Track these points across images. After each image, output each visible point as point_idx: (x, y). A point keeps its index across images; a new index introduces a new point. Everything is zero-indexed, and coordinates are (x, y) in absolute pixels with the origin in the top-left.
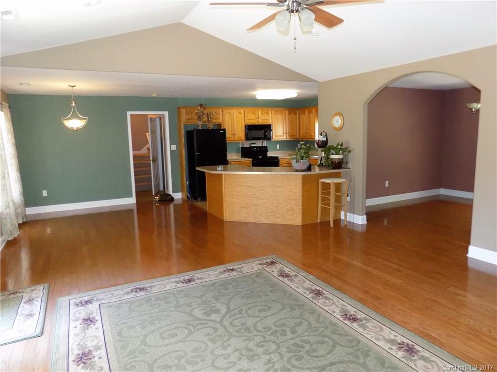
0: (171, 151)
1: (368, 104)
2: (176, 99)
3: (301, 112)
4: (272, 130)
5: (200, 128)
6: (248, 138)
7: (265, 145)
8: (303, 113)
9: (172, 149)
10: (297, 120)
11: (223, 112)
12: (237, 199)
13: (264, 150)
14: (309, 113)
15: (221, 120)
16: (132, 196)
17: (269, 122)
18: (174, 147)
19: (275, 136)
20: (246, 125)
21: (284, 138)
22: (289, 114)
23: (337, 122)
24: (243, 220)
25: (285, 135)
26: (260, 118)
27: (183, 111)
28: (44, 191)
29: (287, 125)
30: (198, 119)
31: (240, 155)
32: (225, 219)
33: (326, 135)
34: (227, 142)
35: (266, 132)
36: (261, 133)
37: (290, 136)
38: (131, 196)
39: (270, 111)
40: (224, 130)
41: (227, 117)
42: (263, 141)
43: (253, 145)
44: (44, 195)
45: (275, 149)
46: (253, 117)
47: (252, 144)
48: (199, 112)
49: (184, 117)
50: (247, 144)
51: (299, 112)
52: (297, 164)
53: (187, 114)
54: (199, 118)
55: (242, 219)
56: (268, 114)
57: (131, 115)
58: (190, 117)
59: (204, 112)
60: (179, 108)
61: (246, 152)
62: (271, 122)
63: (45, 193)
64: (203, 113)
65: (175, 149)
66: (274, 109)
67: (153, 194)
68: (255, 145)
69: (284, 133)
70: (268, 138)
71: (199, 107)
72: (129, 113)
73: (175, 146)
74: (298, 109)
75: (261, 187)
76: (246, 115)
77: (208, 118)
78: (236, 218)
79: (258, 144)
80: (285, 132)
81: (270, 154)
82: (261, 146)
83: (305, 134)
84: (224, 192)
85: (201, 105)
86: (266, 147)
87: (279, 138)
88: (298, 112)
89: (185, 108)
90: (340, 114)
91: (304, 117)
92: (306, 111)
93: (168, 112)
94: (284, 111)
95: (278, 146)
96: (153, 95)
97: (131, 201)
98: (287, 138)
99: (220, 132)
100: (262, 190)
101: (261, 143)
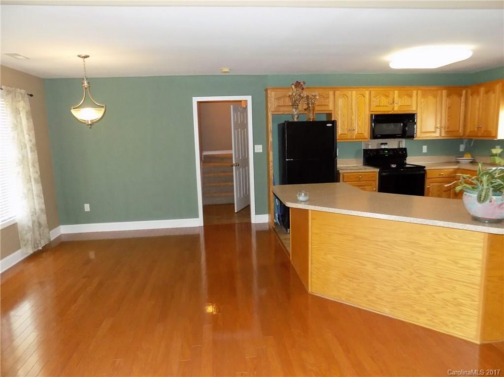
0: (256, 155)
2: (265, 77)
3: (469, 92)
4: (415, 123)
5: (296, 120)
6: (374, 136)
7: (403, 145)
8: (476, 92)
9: (256, 152)
10: (463, 108)
11: (334, 95)
12: (334, 257)
13: (401, 154)
14: (487, 92)
15: (331, 107)
16: (197, 216)
17: (411, 109)
18: (259, 149)
19: (422, 132)
20: (372, 115)
21: (436, 135)
22: (449, 95)
24: (343, 300)
25: (438, 130)
26: (397, 104)
27: (272, 94)
28: (86, 205)
29: (443, 115)
30: (293, 105)
31: (362, 160)
32: (310, 290)
34: (337, 141)
35: (405, 126)
36: (397, 128)
37: (447, 132)
39: (415, 92)
40: (334, 123)
41: (340, 102)
42: (400, 140)
43: (383, 147)
44: (86, 210)
45: (420, 153)
46: (384, 101)
47: (382, 144)
48: (294, 94)
49: (272, 105)
50: (374, 145)
51: (467, 92)
52: (479, 205)
53: (278, 99)
54: (295, 105)
55: (343, 299)
56: (411, 96)
57: (198, 102)
58: (282, 104)
59: (302, 95)
60: (266, 90)
61: (371, 158)
62: (415, 109)
63: (87, 207)
64: (300, 95)
65: (261, 151)
66: (424, 88)
67: (236, 211)
68: (386, 147)
69: (436, 128)
70: (408, 134)
71: (293, 86)
72: (196, 100)
73: (261, 146)
74: (465, 87)
75: (384, 241)
76: (373, 99)
77: (308, 104)
78: (331, 294)
79: (393, 144)
80: (438, 126)
81: (412, 160)
82: (396, 147)
83: (476, 129)
84: (310, 240)
85: (298, 84)
86: (405, 149)
87: (428, 135)
88: (464, 92)
89: (274, 89)
91: (477, 102)
92: (482, 90)
93: (251, 96)
94: (439, 92)
95: (425, 149)
96: (223, 71)
97: (197, 222)
98: (443, 134)
99: (327, 125)
100: (386, 249)
101: (397, 142)
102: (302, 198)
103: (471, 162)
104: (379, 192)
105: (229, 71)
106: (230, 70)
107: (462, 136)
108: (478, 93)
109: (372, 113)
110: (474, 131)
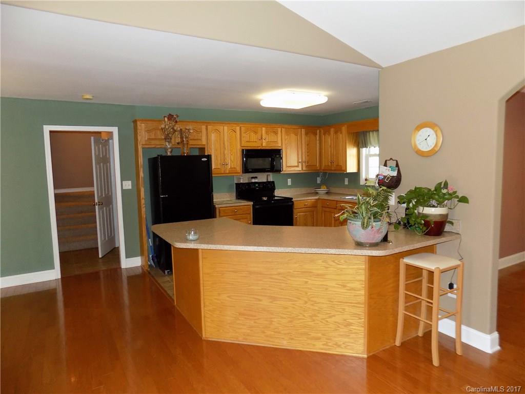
0: (123, 191)
1: (508, 101)
2: (132, 107)
3: (322, 131)
4: (282, 158)
5: (169, 154)
6: (246, 170)
7: (271, 179)
8: (327, 132)
9: (124, 188)
10: (318, 145)
11: (207, 129)
12: (229, 297)
13: (269, 187)
14: (336, 132)
15: (204, 142)
17: (277, 145)
18: (128, 185)
19: (287, 167)
20: (243, 150)
21: (299, 169)
22: (306, 134)
23: (426, 140)
24: (241, 341)
25: (300, 164)
26: (265, 140)
27: (142, 127)
29: (303, 151)
30: (165, 139)
31: (234, 194)
32: (204, 336)
33: (397, 165)
34: (213, 175)
35: (273, 160)
36: (266, 162)
37: (307, 166)
38: (52, 267)
39: (279, 130)
40: (209, 157)
41: (213, 136)
42: (268, 173)
43: (253, 181)
45: (285, 186)
46: (254, 137)
47: (252, 178)
48: (167, 127)
49: (143, 137)
50: (245, 179)
51: (320, 131)
52: (363, 231)
53: (148, 131)
54: (167, 138)
55: (240, 339)
56: (276, 133)
57: (51, 132)
58: (153, 137)
59: (175, 128)
60: (135, 122)
61: (243, 191)
62: (280, 145)
64: (173, 129)
65: (130, 187)
66: (286, 126)
67: (100, 256)
68: (256, 181)
69: (299, 162)
70: (275, 168)
71: (166, 119)
72: (47, 129)
73: (130, 182)
74: (319, 127)
75: (279, 274)
76: (243, 135)
77: (182, 138)
78: (228, 336)
79: (262, 178)
80: (300, 161)
81: (279, 193)
82: (265, 180)
83: (330, 164)
84: (201, 282)
85: (170, 117)
86: (273, 182)
87: (292, 169)
88: (318, 131)
89: (144, 121)
90: (432, 125)
91: (329, 140)
92: (332, 130)
93: (117, 128)
94: (300, 130)
95: (289, 181)
96: (85, 97)
97: (52, 275)
98: (304, 169)
99: (203, 160)
100: (280, 281)
101: (266, 177)
102: (192, 236)
103: (327, 193)
104: (253, 224)
105: (91, 98)
106: (93, 97)
107: (318, 170)
108: (329, 134)
109: (244, 148)
110: (328, 166)
